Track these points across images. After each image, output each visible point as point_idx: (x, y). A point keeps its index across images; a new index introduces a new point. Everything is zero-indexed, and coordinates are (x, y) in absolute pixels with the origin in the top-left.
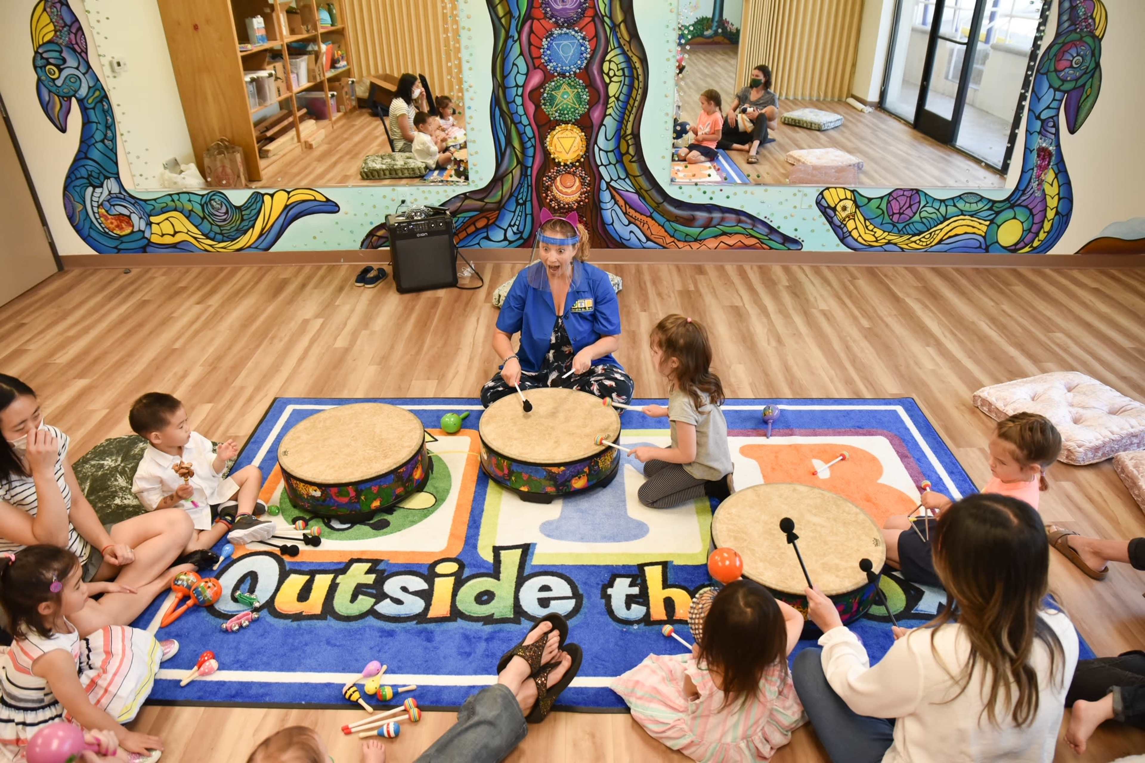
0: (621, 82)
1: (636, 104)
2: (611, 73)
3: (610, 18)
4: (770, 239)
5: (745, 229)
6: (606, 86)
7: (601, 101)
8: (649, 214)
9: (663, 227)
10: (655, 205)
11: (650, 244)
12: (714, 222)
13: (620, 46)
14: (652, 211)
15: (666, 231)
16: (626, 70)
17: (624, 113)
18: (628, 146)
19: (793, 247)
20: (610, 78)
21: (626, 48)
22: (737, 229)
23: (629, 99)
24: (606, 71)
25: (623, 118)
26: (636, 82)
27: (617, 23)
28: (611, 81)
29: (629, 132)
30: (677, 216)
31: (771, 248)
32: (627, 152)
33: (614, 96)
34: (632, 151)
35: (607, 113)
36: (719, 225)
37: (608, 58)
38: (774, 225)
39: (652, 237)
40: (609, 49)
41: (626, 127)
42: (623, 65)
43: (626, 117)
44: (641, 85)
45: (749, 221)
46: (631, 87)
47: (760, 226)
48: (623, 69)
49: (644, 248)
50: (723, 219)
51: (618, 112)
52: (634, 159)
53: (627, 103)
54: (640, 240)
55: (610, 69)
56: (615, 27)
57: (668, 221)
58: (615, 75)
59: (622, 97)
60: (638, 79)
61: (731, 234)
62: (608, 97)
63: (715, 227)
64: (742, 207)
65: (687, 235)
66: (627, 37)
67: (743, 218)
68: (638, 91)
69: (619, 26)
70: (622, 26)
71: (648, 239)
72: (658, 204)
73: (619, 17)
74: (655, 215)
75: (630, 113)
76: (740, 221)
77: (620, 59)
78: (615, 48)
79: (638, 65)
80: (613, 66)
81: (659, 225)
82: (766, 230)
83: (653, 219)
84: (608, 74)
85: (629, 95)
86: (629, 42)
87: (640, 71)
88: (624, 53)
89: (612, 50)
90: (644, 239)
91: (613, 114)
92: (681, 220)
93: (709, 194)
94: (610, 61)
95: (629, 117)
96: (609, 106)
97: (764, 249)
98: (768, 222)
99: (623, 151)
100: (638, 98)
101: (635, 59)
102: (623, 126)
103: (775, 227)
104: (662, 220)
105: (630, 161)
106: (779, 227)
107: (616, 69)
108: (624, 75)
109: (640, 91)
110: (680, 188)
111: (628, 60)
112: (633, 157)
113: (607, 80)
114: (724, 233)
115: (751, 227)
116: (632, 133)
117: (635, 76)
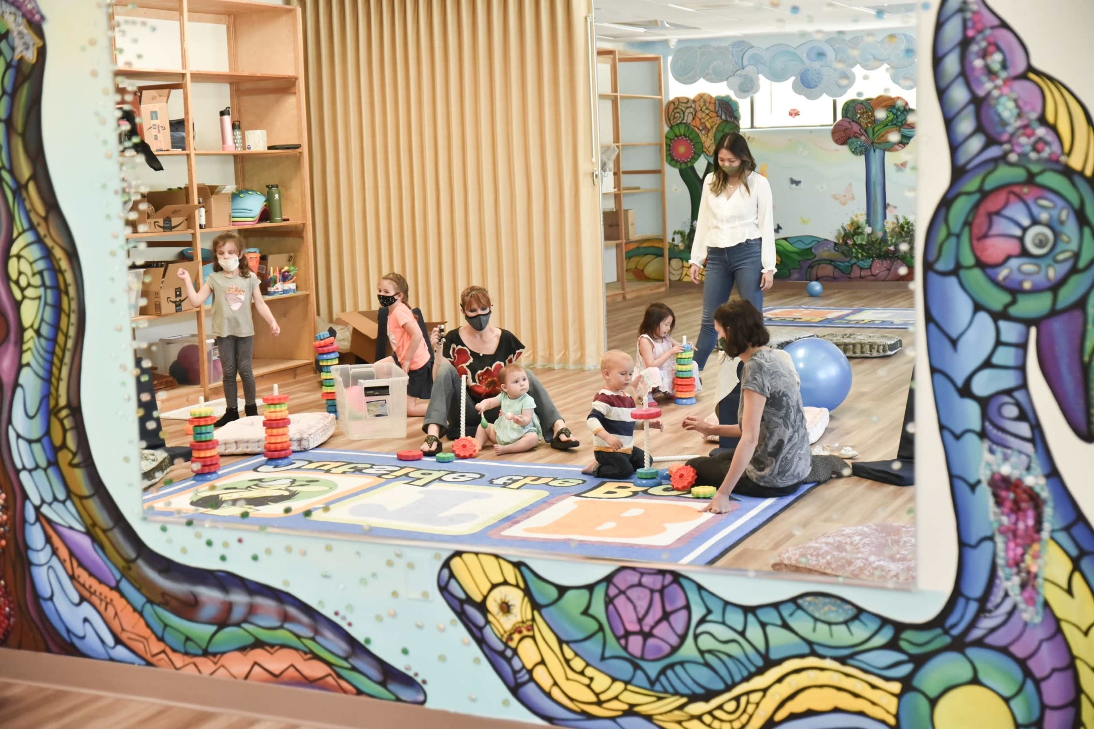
0: (39, 298)
1: (70, 344)
2: (23, 282)
3: (11, 172)
4: (354, 669)
5: (299, 637)
6: (17, 305)
7: (12, 337)
8: (113, 584)
9: (141, 614)
10: (121, 563)
11: (120, 652)
12: (237, 614)
13: (32, 227)
14: (118, 576)
15: (148, 625)
16: (46, 274)
17: (51, 363)
18: (65, 431)
19: (406, 694)
20: (22, 290)
21: (42, 231)
22: (283, 635)
23: (56, 335)
24: (14, 275)
25: (50, 373)
26: (65, 300)
27: (23, 181)
28: (24, 297)
29: (63, 401)
30: (164, 594)
31: (359, 692)
32: (64, 445)
33: (32, 326)
34: (71, 443)
35: (24, 361)
36: (245, 621)
37: (15, 250)
38: (358, 634)
39: (124, 637)
40: (15, 234)
41: (57, 390)
42: (41, 265)
43: (55, 371)
44: (74, 305)
45: (304, 619)
46: (58, 308)
47: (329, 634)
48: (41, 273)
49: (111, 659)
50: (252, 610)
51: (41, 361)
52: (76, 461)
53: (53, 340)
54: (103, 642)
55: (20, 273)
56: (19, 189)
57: (150, 601)
58: (29, 285)
59: (45, 330)
60: (67, 293)
61: (272, 646)
62: (21, 330)
63: (238, 625)
64: (286, 583)
65: (188, 639)
66: (41, 209)
67: (292, 611)
68: (69, 316)
69: (26, 187)
70: (32, 187)
71: (118, 641)
72: (129, 562)
73: (25, 171)
74: (125, 585)
75: (61, 361)
76: (286, 618)
77: (34, 252)
78: (24, 231)
79: (64, 264)
80: (24, 266)
81: (135, 610)
82: (341, 647)
83: (122, 595)
84: (17, 283)
85: (56, 327)
86: (46, 219)
87: (69, 277)
88: (39, 240)
89: (19, 235)
90: (110, 640)
91: (33, 363)
92: (174, 603)
93: (218, 549)
94: (19, 257)
95: (60, 370)
96: (25, 347)
97: (344, 691)
98: (344, 625)
99: (58, 441)
100: (72, 332)
101: (58, 253)
102: (53, 390)
103: (361, 639)
104: (139, 600)
105: (71, 465)
106: (368, 641)
107: (29, 273)
108: (43, 284)
109: (73, 318)
110: (164, 529)
111: (48, 255)
112: (75, 455)
113: (18, 296)
114: (258, 644)
115: (310, 634)
116: (68, 406)
117: (62, 286)
